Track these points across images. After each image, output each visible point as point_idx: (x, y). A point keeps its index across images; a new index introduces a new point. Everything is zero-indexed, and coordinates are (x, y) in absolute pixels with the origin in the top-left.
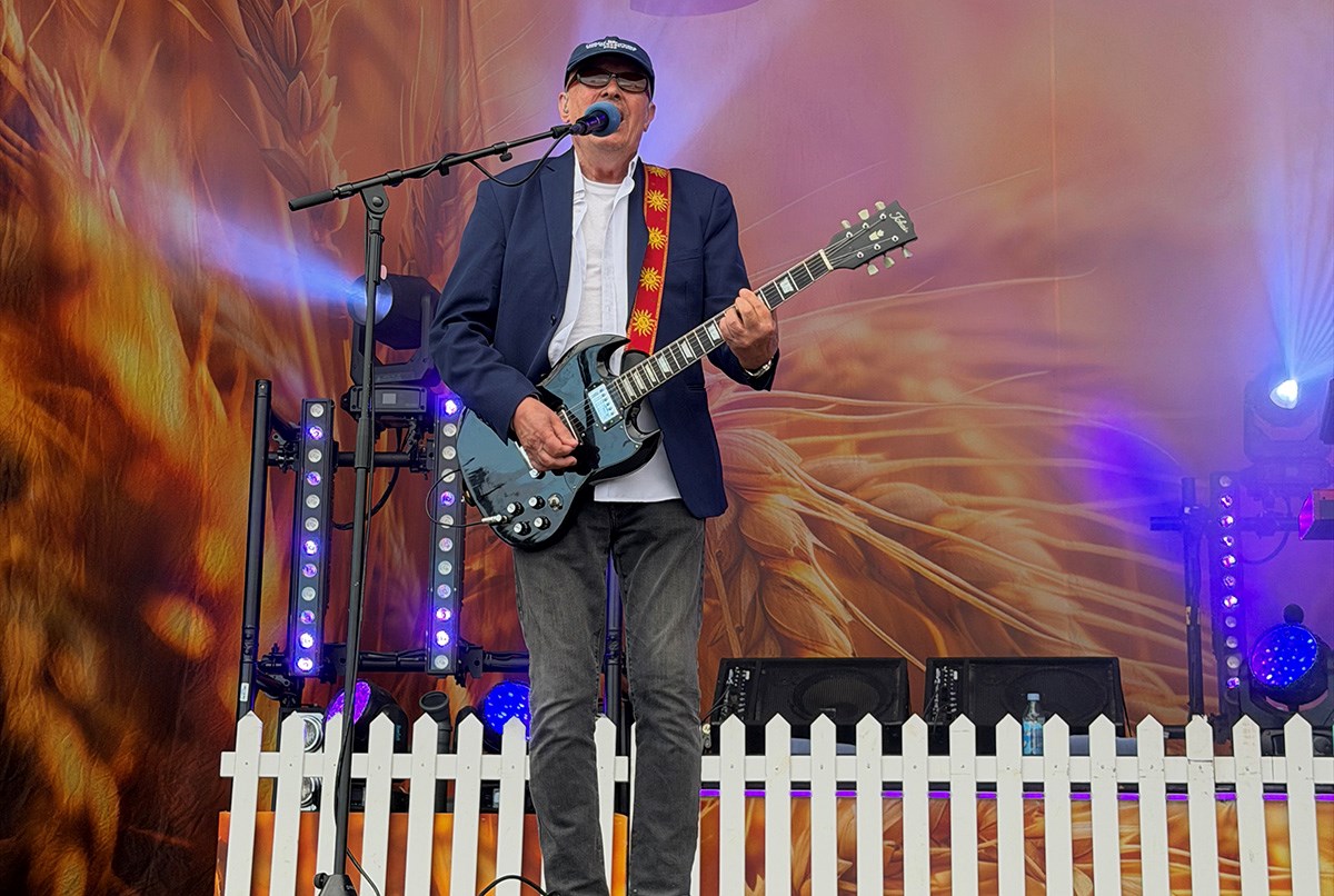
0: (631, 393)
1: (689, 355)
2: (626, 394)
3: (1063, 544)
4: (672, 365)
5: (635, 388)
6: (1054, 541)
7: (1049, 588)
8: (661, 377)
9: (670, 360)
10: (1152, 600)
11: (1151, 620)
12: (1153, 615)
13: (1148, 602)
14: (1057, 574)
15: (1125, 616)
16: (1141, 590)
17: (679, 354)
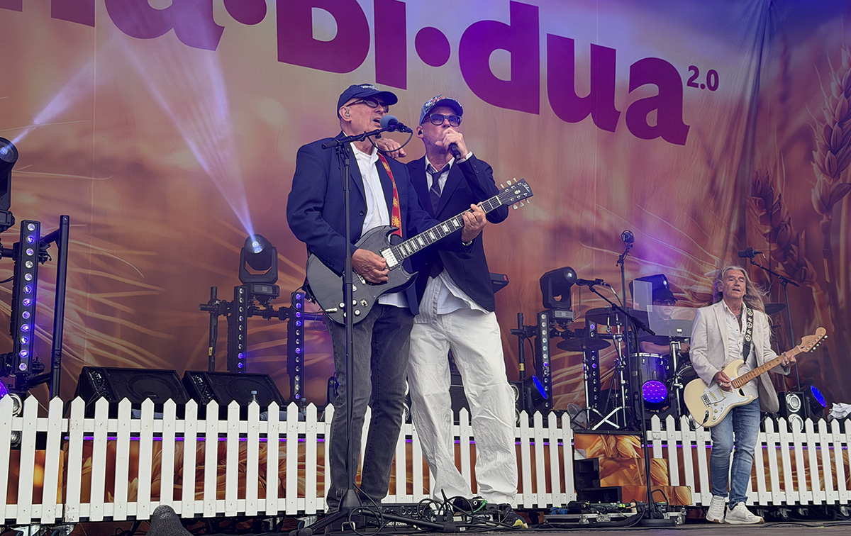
0: (404, 253)
1: (434, 238)
2: (402, 254)
3: (89, 313)
4: (425, 242)
5: (407, 252)
6: (83, 311)
7: (78, 333)
8: (419, 247)
9: (424, 239)
10: (125, 343)
11: (124, 353)
12: (126, 350)
13: (125, 344)
14: (84, 328)
15: (113, 350)
16: (122, 338)
17: (428, 237)
